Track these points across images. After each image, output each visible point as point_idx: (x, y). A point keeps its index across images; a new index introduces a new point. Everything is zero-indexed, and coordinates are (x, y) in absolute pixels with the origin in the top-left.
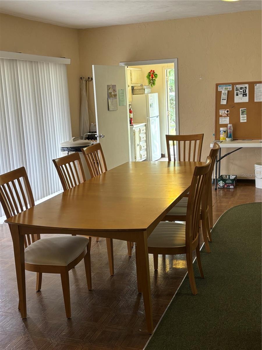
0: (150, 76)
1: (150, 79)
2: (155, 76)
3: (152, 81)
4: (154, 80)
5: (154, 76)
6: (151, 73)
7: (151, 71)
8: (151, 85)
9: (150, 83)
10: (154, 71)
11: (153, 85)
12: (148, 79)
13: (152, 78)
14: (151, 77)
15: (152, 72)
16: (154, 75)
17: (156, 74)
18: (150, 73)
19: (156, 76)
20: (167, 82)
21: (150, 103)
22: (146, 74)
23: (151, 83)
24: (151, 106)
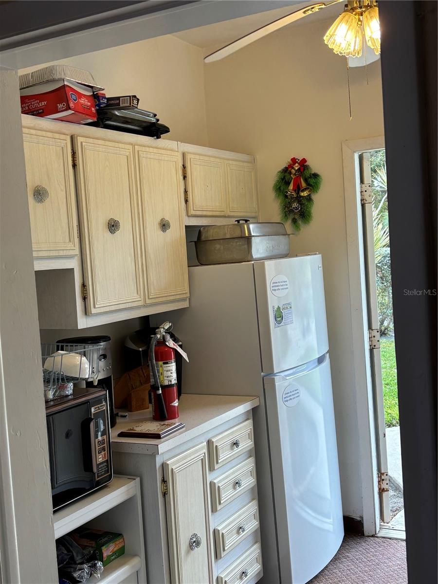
0: (288, 183)
1: (286, 197)
2: (308, 184)
3: (295, 205)
4: (303, 202)
5: (304, 185)
6: (290, 173)
7: (294, 160)
8: (294, 221)
9: (287, 211)
10: (304, 161)
11: (300, 222)
12: (282, 197)
13: (298, 189)
14: (291, 187)
15: (297, 167)
16: (306, 180)
17: (316, 176)
18: (286, 170)
19: (312, 181)
20: (363, 206)
21: (273, 302)
22: (271, 177)
23: (291, 211)
24: (279, 317)
